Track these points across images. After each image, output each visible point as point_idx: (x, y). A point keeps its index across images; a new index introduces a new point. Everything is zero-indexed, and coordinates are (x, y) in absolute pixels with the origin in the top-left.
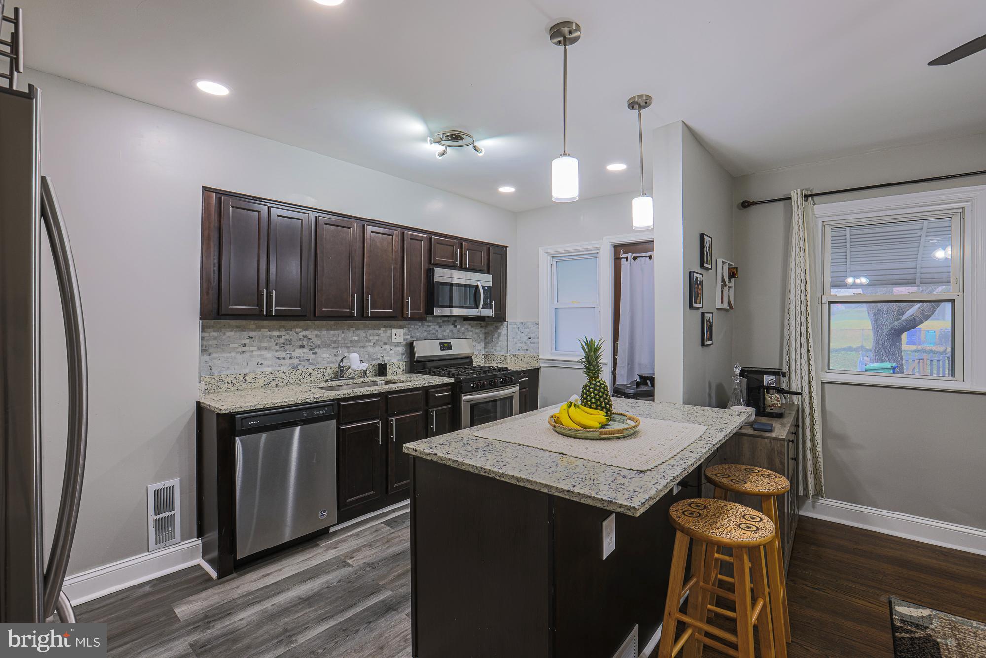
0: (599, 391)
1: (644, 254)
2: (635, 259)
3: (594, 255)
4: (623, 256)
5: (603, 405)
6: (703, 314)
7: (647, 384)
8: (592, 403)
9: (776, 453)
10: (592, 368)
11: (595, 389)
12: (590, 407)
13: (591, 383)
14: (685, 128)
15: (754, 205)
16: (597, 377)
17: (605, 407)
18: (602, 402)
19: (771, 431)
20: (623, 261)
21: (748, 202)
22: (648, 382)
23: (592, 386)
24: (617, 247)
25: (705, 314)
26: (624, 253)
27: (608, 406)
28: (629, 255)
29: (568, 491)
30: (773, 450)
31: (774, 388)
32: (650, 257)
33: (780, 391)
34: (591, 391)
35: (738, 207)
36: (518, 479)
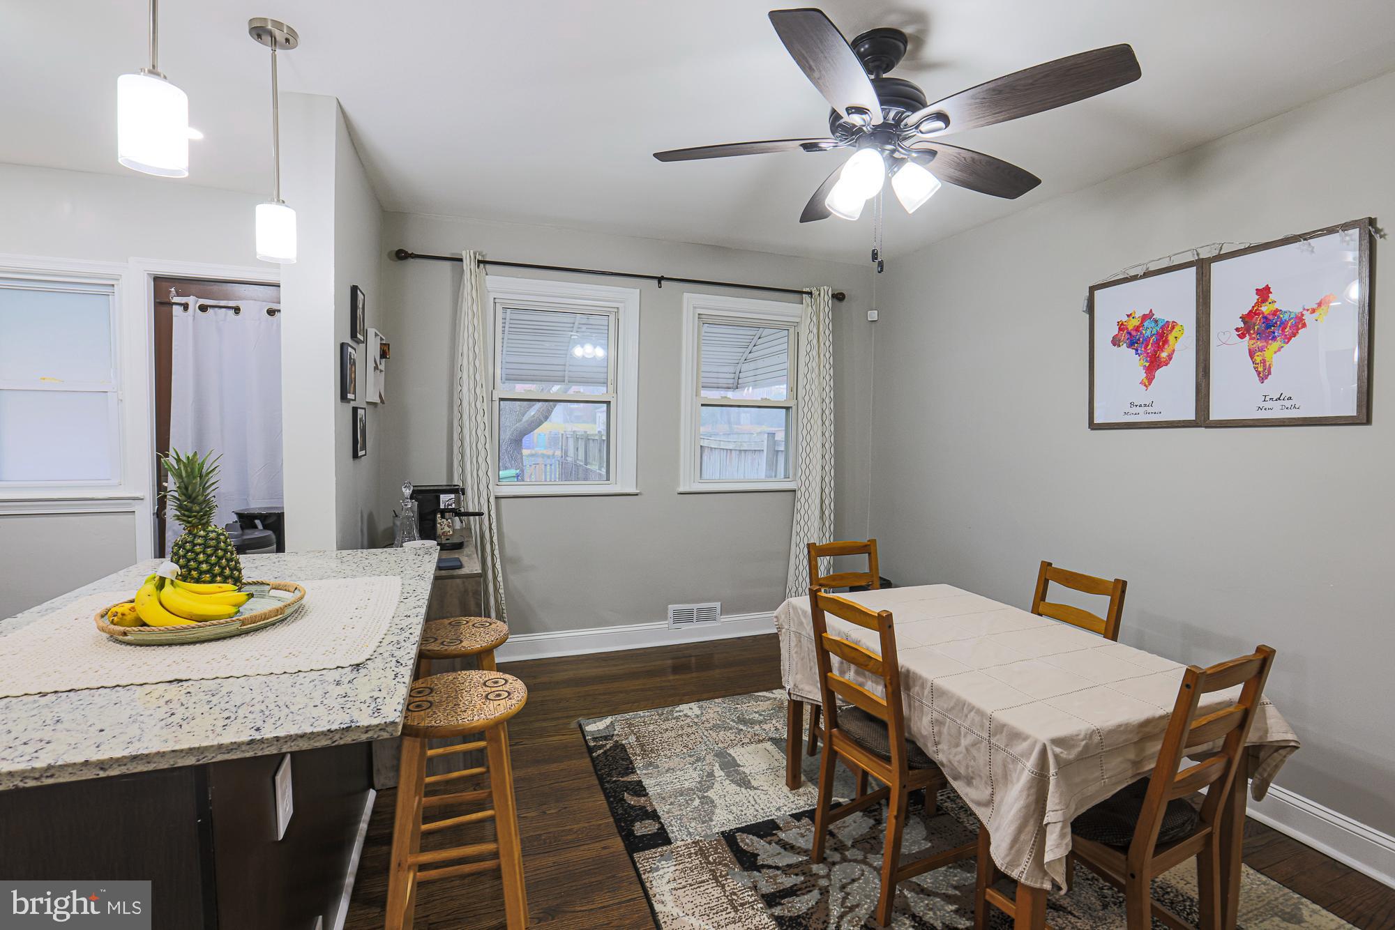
0: (216, 548)
1: (222, 303)
2: (203, 308)
3: (105, 288)
4: (176, 300)
5: (227, 572)
6: (355, 410)
7: (255, 527)
8: (201, 573)
9: (471, 594)
10: (197, 508)
11: (206, 546)
12: (198, 581)
13: (195, 536)
14: (341, 115)
15: (413, 258)
16: (208, 524)
17: (231, 576)
18: (223, 568)
19: (461, 567)
20: (177, 310)
21: (406, 253)
22: (258, 522)
23: (199, 541)
24: (161, 283)
25: (359, 410)
26: (178, 295)
27: (236, 573)
28: (191, 300)
29: (252, 742)
30: (466, 591)
31: (452, 510)
32: (237, 310)
33: (457, 513)
34: (199, 550)
35: (389, 254)
36: (102, 765)
